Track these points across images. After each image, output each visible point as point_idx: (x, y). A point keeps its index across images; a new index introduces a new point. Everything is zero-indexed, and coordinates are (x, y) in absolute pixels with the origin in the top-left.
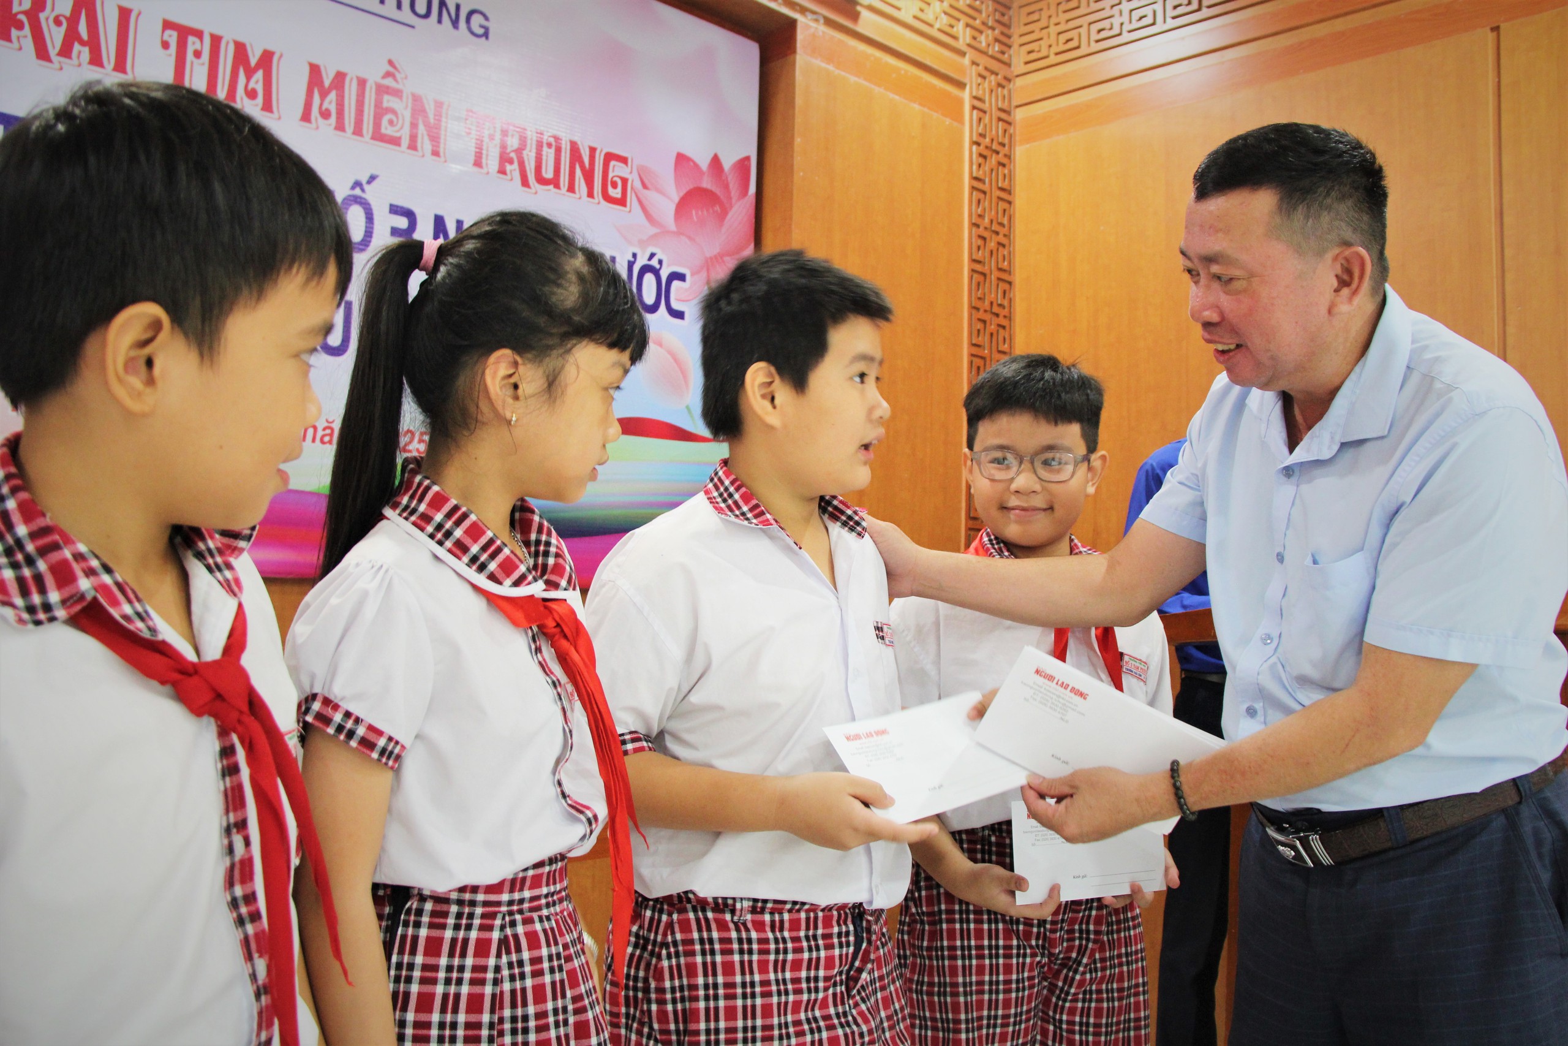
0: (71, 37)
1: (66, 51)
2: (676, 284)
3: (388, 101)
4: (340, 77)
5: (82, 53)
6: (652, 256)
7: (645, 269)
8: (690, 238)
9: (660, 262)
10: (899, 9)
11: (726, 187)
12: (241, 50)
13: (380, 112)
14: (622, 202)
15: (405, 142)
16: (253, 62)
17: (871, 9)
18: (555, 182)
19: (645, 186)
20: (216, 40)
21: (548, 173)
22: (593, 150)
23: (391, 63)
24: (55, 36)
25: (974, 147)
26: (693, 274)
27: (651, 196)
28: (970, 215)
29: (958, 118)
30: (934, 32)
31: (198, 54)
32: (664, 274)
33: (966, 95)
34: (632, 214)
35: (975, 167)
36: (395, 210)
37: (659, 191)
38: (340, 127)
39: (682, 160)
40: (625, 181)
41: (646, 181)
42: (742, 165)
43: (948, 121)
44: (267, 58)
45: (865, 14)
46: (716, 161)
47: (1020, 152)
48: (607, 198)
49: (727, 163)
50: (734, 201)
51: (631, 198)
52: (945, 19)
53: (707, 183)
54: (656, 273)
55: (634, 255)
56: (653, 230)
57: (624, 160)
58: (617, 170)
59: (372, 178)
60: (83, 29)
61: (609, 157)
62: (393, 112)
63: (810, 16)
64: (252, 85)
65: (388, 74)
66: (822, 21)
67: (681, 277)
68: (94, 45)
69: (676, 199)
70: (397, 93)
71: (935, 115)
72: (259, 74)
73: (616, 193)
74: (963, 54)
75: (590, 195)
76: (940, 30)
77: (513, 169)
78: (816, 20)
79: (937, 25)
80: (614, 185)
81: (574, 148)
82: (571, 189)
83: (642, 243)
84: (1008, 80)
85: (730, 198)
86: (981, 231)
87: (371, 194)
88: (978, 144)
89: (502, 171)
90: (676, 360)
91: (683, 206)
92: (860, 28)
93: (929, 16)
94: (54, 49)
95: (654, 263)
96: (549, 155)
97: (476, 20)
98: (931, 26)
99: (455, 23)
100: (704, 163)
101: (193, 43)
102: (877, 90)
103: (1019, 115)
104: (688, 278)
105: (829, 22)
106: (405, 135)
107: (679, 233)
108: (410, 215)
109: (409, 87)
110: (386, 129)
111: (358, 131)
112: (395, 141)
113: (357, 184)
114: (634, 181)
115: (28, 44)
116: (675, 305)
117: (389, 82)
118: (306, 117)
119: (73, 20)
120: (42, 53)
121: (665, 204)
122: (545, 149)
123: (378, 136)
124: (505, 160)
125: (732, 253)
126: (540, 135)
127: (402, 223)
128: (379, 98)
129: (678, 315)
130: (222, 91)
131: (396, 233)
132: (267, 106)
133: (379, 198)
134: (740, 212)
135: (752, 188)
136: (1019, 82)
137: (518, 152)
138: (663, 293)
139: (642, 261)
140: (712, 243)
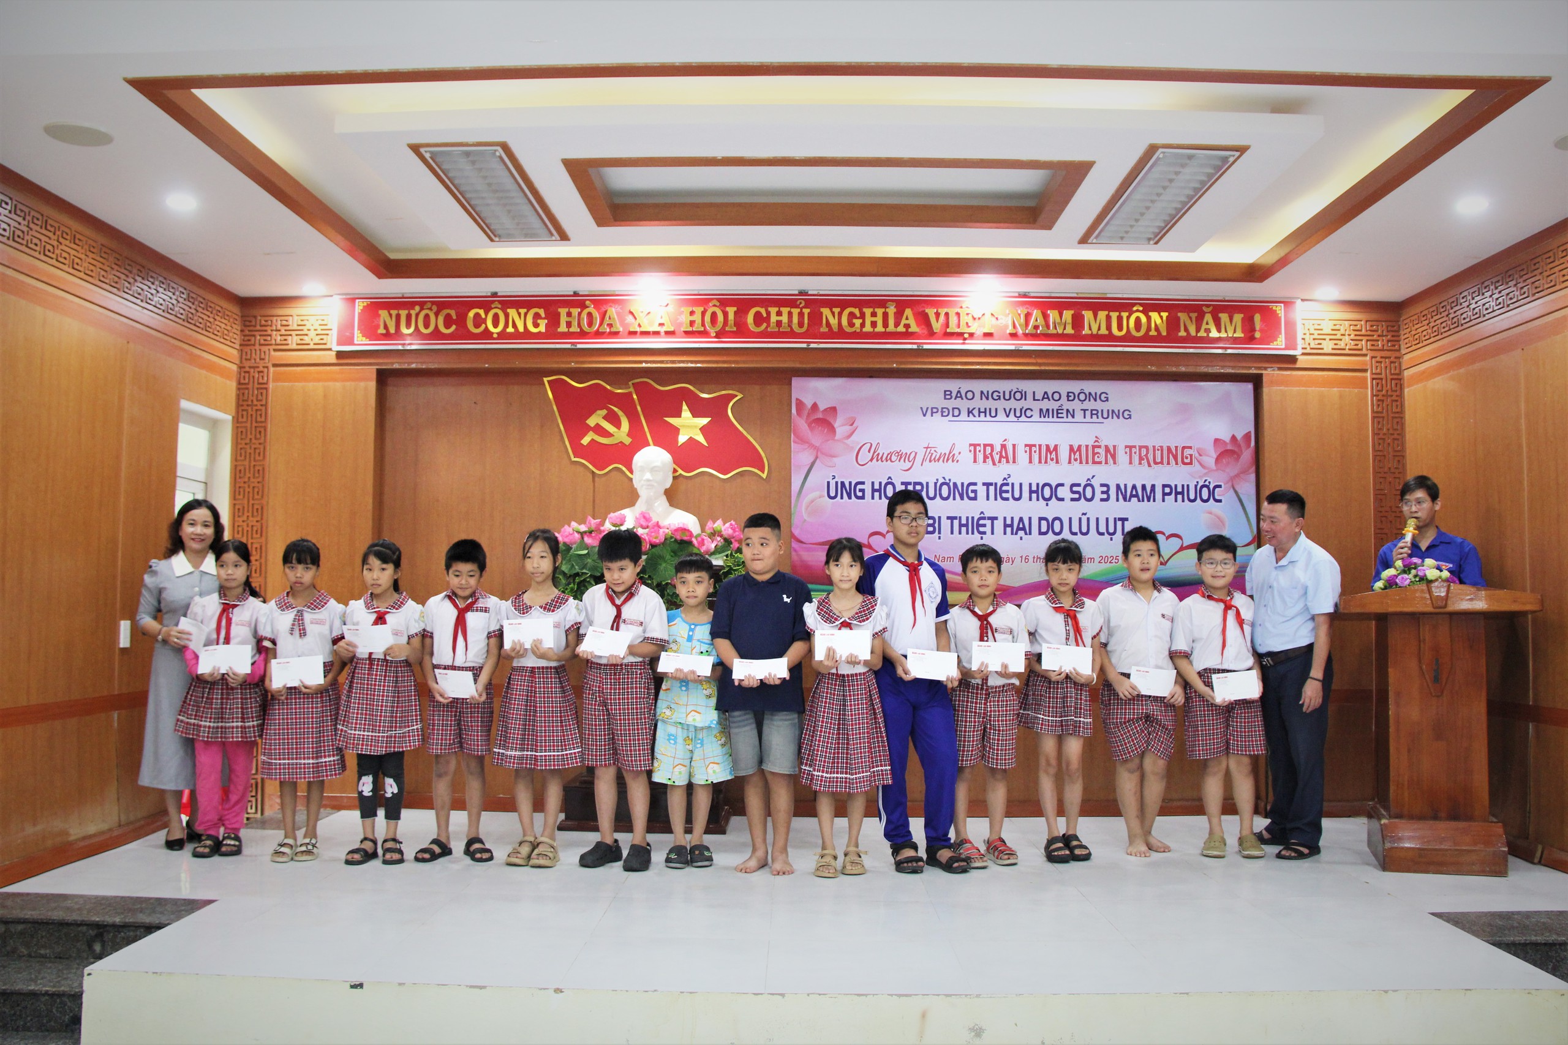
0: (1001, 457)
1: (1000, 462)
2: (1217, 490)
3: (1096, 450)
4: (1080, 447)
5: (1004, 460)
6: (1205, 481)
7: (1203, 486)
8: (1223, 471)
9: (1209, 483)
10: (1322, 349)
11: (1239, 446)
12: (1048, 446)
13: (1094, 454)
14: (1191, 463)
15: (1104, 462)
16: (1052, 450)
17: (1303, 354)
18: (1162, 463)
19: (1200, 455)
20: (1040, 446)
21: (1158, 460)
22: (1176, 447)
23: (1096, 437)
24: (997, 458)
25: (1375, 399)
26: (1225, 484)
27: (1204, 459)
28: (1373, 430)
29: (1363, 387)
30: (1347, 352)
31: (1035, 452)
32: (1211, 487)
33: (1368, 374)
34: (1195, 467)
35: (1375, 408)
36: (1102, 485)
37: (1208, 456)
38: (1081, 462)
39: (1217, 441)
40: (1191, 456)
41: (1201, 453)
42: (1247, 436)
43: (1356, 391)
44: (1056, 447)
45: (1300, 358)
46: (1234, 438)
47: (1406, 390)
48: (1185, 463)
49: (1239, 437)
50: (1243, 449)
51: (1194, 461)
52: (1353, 343)
53: (1229, 447)
54: (1208, 487)
55: (1198, 482)
56: (1206, 471)
57: (1190, 448)
58: (1187, 452)
59: (1093, 477)
60: (1004, 454)
61: (1184, 448)
62: (1098, 453)
63: (1269, 370)
64: (1052, 456)
65: (1096, 441)
66: (1276, 369)
67: (1220, 486)
68: (1007, 458)
69: (1215, 456)
70: (1099, 447)
71: (1347, 390)
72: (1054, 453)
73: (1188, 461)
74: (1365, 355)
75: (1177, 464)
76: (1351, 349)
77: (1145, 462)
78: (1273, 370)
79: (1349, 348)
80: (1187, 458)
81: (1169, 449)
82: (1168, 463)
83: (1201, 477)
84: (1399, 358)
85: (1241, 450)
86: (1381, 436)
87: (1093, 482)
88: (1377, 396)
89: (1140, 464)
90: (1219, 518)
91: (1218, 460)
92: (1298, 365)
93: (1342, 344)
94: (997, 462)
95: (1207, 483)
96: (1158, 453)
97: (1126, 413)
98: (1344, 349)
99: (1118, 417)
100: (1227, 438)
101: (1034, 449)
102: (1310, 390)
103: (1407, 374)
104: (1223, 486)
105: (1280, 369)
106: (1103, 459)
107: (1217, 470)
108: (1107, 486)
109: (1103, 444)
110: (1097, 459)
111: (1087, 463)
112: (1100, 463)
114: (1195, 454)
115: (991, 462)
116: (1217, 497)
117: (1096, 444)
118: (1070, 462)
119: (1001, 452)
120: (994, 464)
121: (1210, 461)
122: (1156, 452)
123: (1094, 462)
124: (1141, 459)
125: (1244, 472)
126: (1154, 447)
127: (1105, 489)
128: (1093, 450)
129: (1220, 501)
130: (1043, 461)
131: (1103, 492)
132: (1057, 462)
133: (1096, 483)
134: (1247, 455)
135: (1253, 443)
136: (1406, 357)
137: (1146, 455)
138: (1211, 494)
139: (1201, 484)
140: (1233, 470)
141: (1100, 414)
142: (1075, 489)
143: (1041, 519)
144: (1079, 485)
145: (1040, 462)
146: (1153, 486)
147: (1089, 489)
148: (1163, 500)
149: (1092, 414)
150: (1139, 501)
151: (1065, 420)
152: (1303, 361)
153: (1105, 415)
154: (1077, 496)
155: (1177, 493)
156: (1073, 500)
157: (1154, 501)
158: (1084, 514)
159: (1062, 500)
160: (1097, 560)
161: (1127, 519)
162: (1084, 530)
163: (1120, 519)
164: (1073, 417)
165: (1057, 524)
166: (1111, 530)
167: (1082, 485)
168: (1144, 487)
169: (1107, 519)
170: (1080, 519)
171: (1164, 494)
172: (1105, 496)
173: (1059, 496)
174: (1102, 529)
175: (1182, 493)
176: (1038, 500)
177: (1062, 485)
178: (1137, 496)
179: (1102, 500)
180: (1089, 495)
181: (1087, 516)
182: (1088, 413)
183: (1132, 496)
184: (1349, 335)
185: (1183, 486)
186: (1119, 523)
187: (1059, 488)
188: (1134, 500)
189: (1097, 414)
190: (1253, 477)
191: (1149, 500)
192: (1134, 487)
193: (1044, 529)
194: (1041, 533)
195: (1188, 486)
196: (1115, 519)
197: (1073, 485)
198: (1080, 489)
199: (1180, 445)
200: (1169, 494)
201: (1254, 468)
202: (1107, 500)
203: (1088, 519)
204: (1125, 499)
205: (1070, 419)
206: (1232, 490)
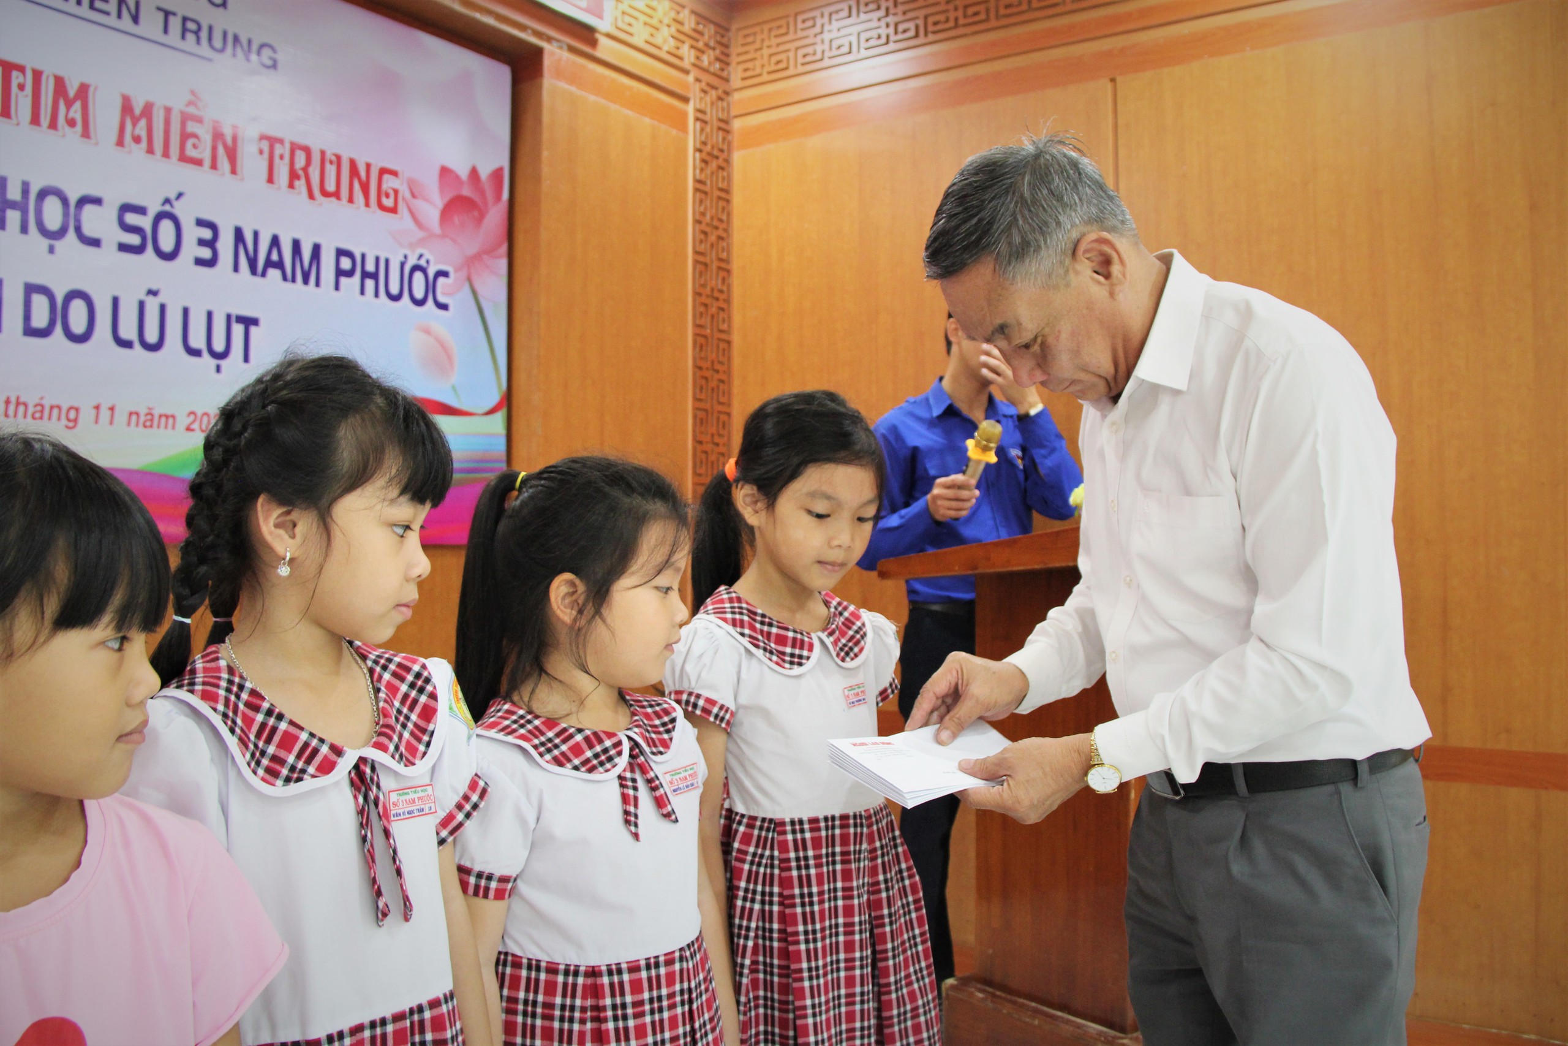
2: (441, 280)
3: (192, 127)
4: (149, 107)
6: (421, 256)
7: (416, 268)
8: (454, 240)
9: (428, 262)
10: (631, 35)
11: (482, 193)
12: (60, 83)
13: (185, 136)
14: (393, 210)
15: (207, 163)
16: (72, 93)
17: (609, 36)
18: (337, 195)
19: (414, 196)
20: (37, 74)
21: (331, 187)
22: (368, 166)
23: (193, 93)
25: (698, 155)
26: (456, 271)
27: (420, 205)
28: (694, 213)
29: (683, 128)
30: (663, 54)
31: (21, 87)
32: (431, 272)
33: (690, 108)
34: (403, 221)
35: (698, 171)
36: (200, 223)
37: (427, 200)
38: (150, 150)
39: (445, 171)
40: (396, 192)
41: (415, 191)
42: (497, 174)
43: (674, 132)
44: (83, 90)
45: (603, 41)
46: (474, 173)
47: (738, 157)
48: (382, 207)
49: (484, 173)
50: (490, 205)
51: (401, 206)
52: (672, 43)
53: (466, 192)
54: (424, 270)
55: (406, 257)
56: (421, 234)
57: (394, 173)
58: (389, 182)
59: (180, 195)
61: (383, 171)
62: (195, 136)
63: (555, 44)
64: (71, 114)
65: (190, 103)
66: (565, 47)
67: (444, 274)
69: (440, 204)
70: (199, 120)
71: (663, 127)
72: (77, 105)
73: (388, 202)
74: (686, 72)
75: (367, 205)
76: (669, 53)
77: (301, 184)
78: (561, 48)
79: (666, 48)
80: (387, 196)
81: (353, 164)
82: (351, 200)
83: (412, 246)
84: (727, 93)
85: (486, 203)
86: (703, 227)
87: (178, 209)
88: (700, 151)
89: (291, 186)
90: (443, 346)
91: (447, 212)
92: (599, 53)
93: (658, 40)
95: (423, 262)
96: (331, 170)
97: (266, 52)
98: (659, 48)
99: (247, 56)
100: (463, 173)
101: (16, 77)
102: (613, 107)
103: (737, 124)
104: (452, 274)
105: (572, 49)
106: (206, 155)
107: (444, 236)
108: (212, 226)
109: (209, 114)
110: (190, 152)
111: (166, 154)
112: (198, 162)
113: (167, 201)
114: (404, 191)
116: (442, 299)
117: (191, 110)
118: (120, 143)
121: (432, 211)
122: (328, 166)
123: (184, 158)
124: (293, 176)
125: (489, 251)
126: (323, 153)
127: (207, 234)
128: (183, 124)
129: (443, 307)
130: (45, 120)
131: (202, 242)
132: (86, 134)
133: (186, 212)
134: (496, 215)
135: (506, 195)
136: (737, 96)
137: (305, 169)
138: (431, 288)
139: (412, 262)
140: (472, 244)
141: (204, 34)
142: (131, 219)
143: (31, 289)
144: (141, 210)
145: (35, 120)
146: (316, 249)
147: (166, 226)
148: (337, 288)
149: (184, 31)
150: (285, 278)
151: (112, 21)
152: (606, 48)
153: (218, 42)
154: (134, 240)
155: (365, 275)
156: (123, 248)
157: (318, 284)
158: (153, 293)
159: (95, 243)
160: (183, 421)
161: (255, 322)
162: (152, 337)
163: (241, 319)
164: (136, 19)
165: (78, 308)
166: (219, 346)
167: (152, 212)
168: (296, 246)
169: (210, 315)
170: (142, 305)
171: (340, 273)
172: (206, 253)
173: (88, 230)
174: (198, 340)
175: (375, 276)
176: (24, 229)
177: (98, 201)
178: (280, 265)
179: (199, 262)
180: (167, 243)
181: (161, 299)
182: (175, 24)
183: (269, 263)
184: (669, 26)
185: (377, 259)
186: (238, 329)
187: (89, 210)
188: (274, 274)
189: (197, 33)
190: (503, 263)
191: (306, 281)
192: (275, 242)
193: (40, 320)
194: (30, 331)
195: (387, 261)
196: (229, 317)
197: (126, 208)
198: (145, 222)
199: (377, 164)
200: (350, 274)
201: (504, 249)
202: (211, 263)
203: (163, 308)
204: (253, 270)
205: (126, 22)
206: (467, 288)
